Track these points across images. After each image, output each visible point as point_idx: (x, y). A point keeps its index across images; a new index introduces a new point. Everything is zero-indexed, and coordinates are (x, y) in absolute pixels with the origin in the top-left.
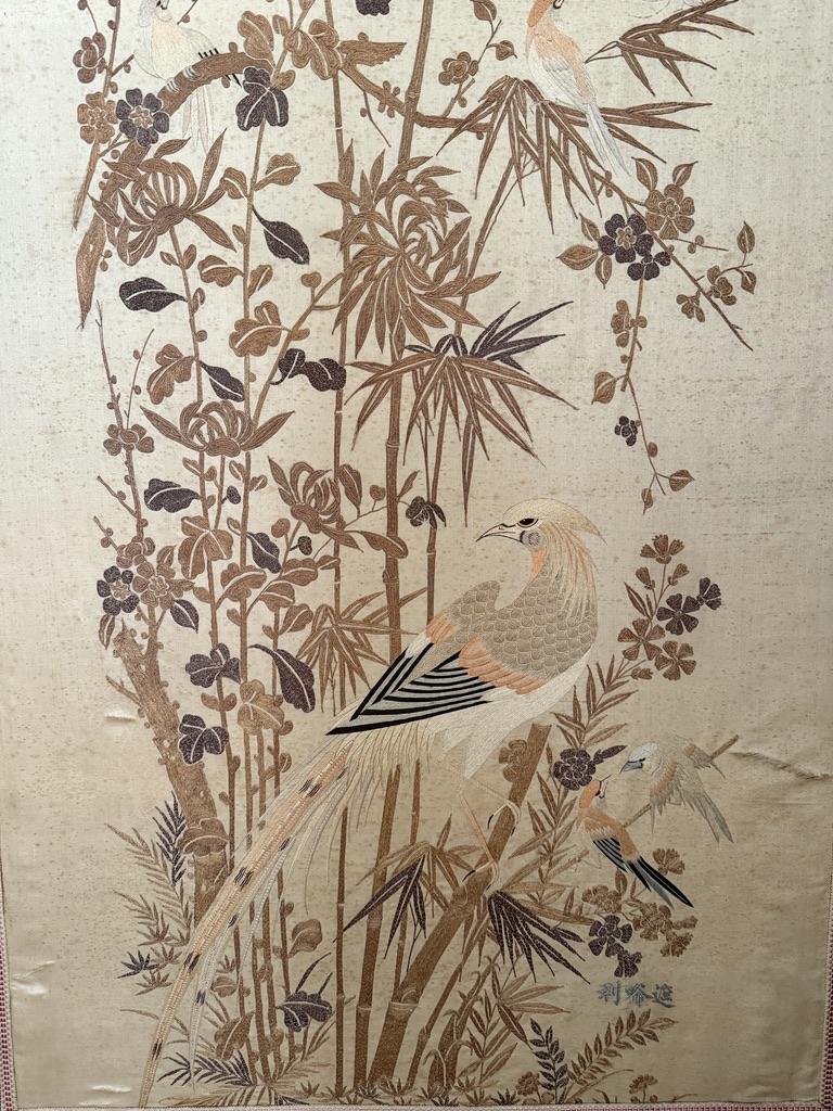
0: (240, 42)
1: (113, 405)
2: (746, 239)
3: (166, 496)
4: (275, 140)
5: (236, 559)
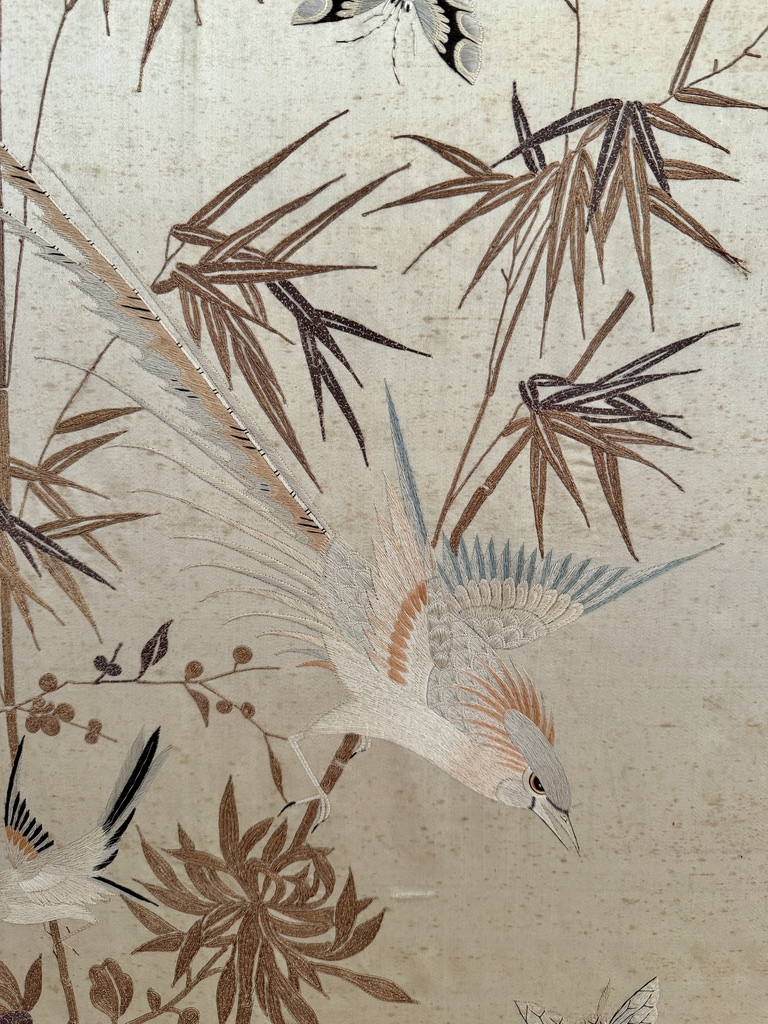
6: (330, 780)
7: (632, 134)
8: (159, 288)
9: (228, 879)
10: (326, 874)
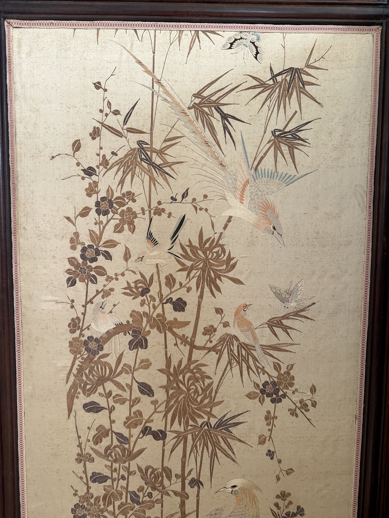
0: (131, 320)
1: (80, 446)
2: (313, 390)
3: (98, 478)
4: (142, 353)
5: (124, 500)
6: (225, 227)
7: (297, 75)
8: (189, 108)
9: (200, 252)
10: (224, 251)
